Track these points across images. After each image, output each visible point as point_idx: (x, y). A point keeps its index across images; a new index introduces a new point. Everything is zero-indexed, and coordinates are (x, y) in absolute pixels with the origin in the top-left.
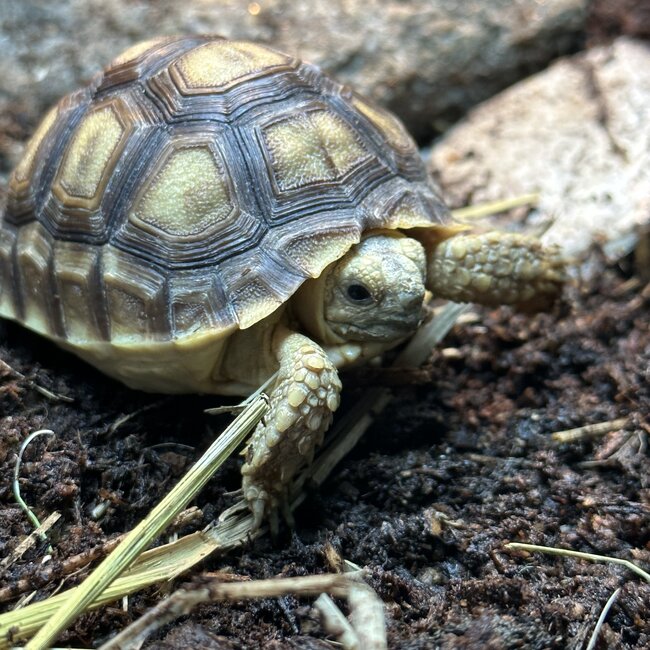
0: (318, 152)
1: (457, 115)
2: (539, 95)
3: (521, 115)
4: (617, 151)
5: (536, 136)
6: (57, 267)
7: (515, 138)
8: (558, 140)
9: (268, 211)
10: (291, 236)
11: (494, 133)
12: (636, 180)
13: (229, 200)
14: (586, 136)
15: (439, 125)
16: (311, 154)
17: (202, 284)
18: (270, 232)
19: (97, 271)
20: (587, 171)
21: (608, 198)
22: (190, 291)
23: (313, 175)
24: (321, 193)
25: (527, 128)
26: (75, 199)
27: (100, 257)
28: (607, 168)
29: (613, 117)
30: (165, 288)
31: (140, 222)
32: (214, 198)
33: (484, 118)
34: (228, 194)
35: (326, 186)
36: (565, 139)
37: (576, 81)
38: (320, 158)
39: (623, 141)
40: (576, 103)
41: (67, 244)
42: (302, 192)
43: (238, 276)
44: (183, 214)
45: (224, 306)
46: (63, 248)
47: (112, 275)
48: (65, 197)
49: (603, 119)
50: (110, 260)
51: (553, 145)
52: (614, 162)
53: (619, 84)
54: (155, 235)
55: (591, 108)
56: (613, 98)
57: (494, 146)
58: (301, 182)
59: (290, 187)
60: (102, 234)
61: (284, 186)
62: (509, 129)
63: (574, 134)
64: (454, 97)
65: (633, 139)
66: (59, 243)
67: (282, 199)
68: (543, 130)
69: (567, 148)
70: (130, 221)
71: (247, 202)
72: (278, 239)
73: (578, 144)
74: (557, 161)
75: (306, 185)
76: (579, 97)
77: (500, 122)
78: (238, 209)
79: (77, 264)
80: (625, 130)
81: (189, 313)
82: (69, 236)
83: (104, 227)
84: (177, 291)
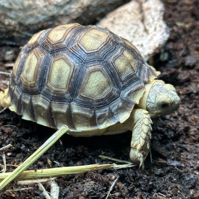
0: (129, 65)
1: (103, 16)
2: (126, 10)
3: (121, 17)
4: (146, 30)
5: (124, 24)
6: (53, 109)
7: (118, 24)
8: (130, 26)
9: (120, 86)
10: (128, 92)
11: (112, 22)
12: (150, 40)
13: (110, 85)
14: (138, 25)
15: (98, 19)
16: (127, 66)
17: (106, 111)
18: (122, 92)
19: (69, 110)
20: (137, 36)
21: (142, 45)
22: (103, 113)
23: (129, 72)
24: (132, 77)
25: (122, 22)
26: (58, 89)
27: (70, 106)
28: (142, 36)
29: (146, 19)
30: (95, 113)
31: (85, 96)
32: (105, 86)
33: (110, 17)
34: (109, 84)
35: (133, 75)
36: (132, 26)
37: (136, 6)
38: (129, 67)
39: (148, 27)
40: (136, 14)
41: (57, 102)
42: (127, 78)
43: (116, 107)
44: (97, 92)
45: (113, 116)
46: (55, 103)
47: (76, 111)
48: (54, 88)
49: (143, 20)
50: (74, 107)
51: (129, 27)
52: (145, 34)
53: (148, 9)
54: (90, 99)
55: (140, 16)
56: (146, 13)
57: (112, 27)
58: (127, 76)
59: (124, 77)
60: (70, 99)
61: (123, 78)
62: (117, 22)
63: (134, 24)
64: (103, 10)
65: (150, 27)
66: (53, 102)
67: (123, 82)
68: (126, 22)
69: (132, 28)
70: (80, 95)
71: (114, 85)
72: (125, 94)
73: (135, 28)
74: (129, 33)
75: (128, 76)
76: (137, 12)
77: (115, 19)
78: (113, 87)
79: (62, 108)
80: (148, 24)
81: (102, 120)
82: (57, 100)
83: (70, 97)
84: (98, 114)
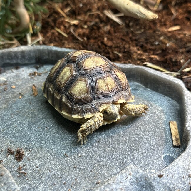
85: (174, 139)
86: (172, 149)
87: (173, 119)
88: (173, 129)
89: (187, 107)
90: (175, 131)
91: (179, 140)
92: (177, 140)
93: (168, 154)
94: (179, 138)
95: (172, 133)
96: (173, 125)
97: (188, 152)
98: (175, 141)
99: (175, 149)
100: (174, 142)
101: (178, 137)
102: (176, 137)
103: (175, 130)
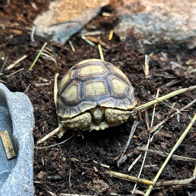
85: (7, 151)
86: (7, 163)
87: (4, 128)
88: (5, 140)
89: (12, 112)
90: (7, 142)
91: (13, 150)
92: (10, 151)
93: (4, 172)
94: (13, 148)
95: (4, 145)
96: (4, 136)
97: (19, 164)
98: (9, 153)
99: (10, 162)
100: (8, 155)
101: (11, 147)
102: (9, 148)
103: (7, 140)
